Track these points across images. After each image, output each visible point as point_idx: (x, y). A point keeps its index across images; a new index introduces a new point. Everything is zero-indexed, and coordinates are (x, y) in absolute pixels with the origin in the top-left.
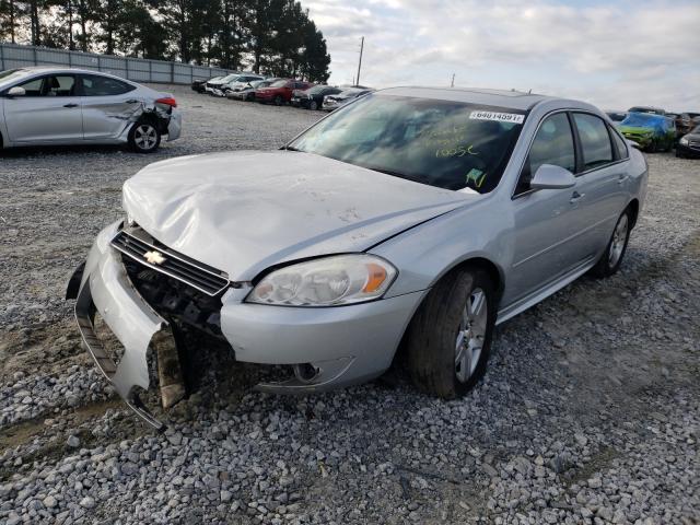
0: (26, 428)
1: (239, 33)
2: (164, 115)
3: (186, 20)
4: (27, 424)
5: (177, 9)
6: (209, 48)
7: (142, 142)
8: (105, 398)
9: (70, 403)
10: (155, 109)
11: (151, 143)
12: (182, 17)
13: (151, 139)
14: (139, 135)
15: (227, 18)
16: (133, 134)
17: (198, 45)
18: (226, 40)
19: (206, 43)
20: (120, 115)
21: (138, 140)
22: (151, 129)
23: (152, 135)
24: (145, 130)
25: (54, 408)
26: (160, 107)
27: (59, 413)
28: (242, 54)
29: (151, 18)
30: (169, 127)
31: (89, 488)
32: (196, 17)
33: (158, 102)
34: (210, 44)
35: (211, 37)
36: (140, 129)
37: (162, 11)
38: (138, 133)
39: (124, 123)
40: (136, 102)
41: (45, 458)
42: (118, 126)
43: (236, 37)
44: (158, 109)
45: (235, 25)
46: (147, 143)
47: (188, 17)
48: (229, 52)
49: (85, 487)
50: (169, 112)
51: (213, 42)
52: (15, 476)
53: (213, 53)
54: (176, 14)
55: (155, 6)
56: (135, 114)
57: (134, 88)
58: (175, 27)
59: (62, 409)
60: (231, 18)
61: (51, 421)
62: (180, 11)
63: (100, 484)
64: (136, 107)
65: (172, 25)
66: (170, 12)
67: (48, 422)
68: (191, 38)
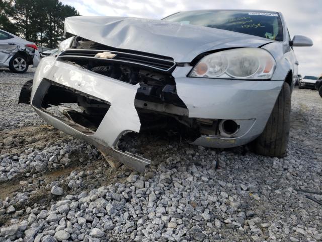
0: (6, 187)
1: (57, 32)
2: (31, 53)
3: (29, 23)
4: (5, 185)
5: (24, 18)
6: (41, 38)
7: (18, 67)
8: (63, 166)
9: (37, 170)
10: (25, 49)
11: (23, 68)
12: (27, 22)
13: (23, 65)
14: (16, 63)
15: (51, 24)
16: (12, 62)
17: (35, 36)
18: (50, 34)
19: (40, 36)
20: (5, 51)
21: (15, 66)
22: (23, 60)
23: (23, 63)
24: (20, 60)
25: (25, 173)
26: (28, 49)
27: (30, 176)
28: (58, 42)
29: (9, 21)
30: (34, 60)
31: (91, 222)
32: (34, 23)
33: (26, 46)
34: (42, 36)
35: (42, 33)
36: (16, 60)
37: (15, 18)
38: (15, 61)
39: (7, 56)
40: (14, 44)
41: (35, 205)
42: (3, 57)
43: (56, 33)
44: (27, 50)
45: (55, 28)
46: (20, 68)
47: (30, 22)
48: (52, 41)
49: (87, 221)
50: (34, 52)
51: (43, 35)
52: (12, 221)
53: (43, 40)
54: (23, 20)
55: (11, 15)
56: (13, 51)
57: (13, 37)
58: (23, 26)
59: (32, 174)
60: (53, 24)
61: (25, 182)
62: (25, 19)
63: (99, 217)
64: (14, 47)
65: (21, 25)
66: (20, 19)
67: (22, 183)
68: (31, 32)
